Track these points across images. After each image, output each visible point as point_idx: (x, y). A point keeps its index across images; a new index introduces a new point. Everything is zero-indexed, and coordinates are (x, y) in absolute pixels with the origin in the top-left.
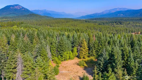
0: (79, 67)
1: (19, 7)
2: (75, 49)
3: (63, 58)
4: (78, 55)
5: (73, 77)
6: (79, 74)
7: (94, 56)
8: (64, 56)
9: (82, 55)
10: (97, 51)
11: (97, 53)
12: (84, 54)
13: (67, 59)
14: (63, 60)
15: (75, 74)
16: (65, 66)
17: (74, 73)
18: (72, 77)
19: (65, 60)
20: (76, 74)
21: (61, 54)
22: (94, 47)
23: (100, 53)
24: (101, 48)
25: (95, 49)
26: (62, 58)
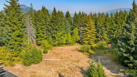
0: (81, 54)
1: (25, 7)
2: (76, 31)
3: (57, 42)
4: (79, 39)
5: (69, 68)
6: (80, 65)
7: (105, 40)
8: (57, 38)
9: (86, 39)
10: (109, 33)
11: (110, 36)
12: (90, 38)
13: (62, 44)
14: (55, 44)
15: (73, 63)
16: (57, 52)
17: (71, 62)
18: (67, 68)
19: (59, 45)
20: (75, 63)
21: (53, 35)
22: (105, 26)
23: (114, 36)
24: (116, 27)
25: (106, 30)
26: (54, 42)
